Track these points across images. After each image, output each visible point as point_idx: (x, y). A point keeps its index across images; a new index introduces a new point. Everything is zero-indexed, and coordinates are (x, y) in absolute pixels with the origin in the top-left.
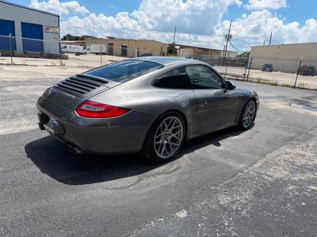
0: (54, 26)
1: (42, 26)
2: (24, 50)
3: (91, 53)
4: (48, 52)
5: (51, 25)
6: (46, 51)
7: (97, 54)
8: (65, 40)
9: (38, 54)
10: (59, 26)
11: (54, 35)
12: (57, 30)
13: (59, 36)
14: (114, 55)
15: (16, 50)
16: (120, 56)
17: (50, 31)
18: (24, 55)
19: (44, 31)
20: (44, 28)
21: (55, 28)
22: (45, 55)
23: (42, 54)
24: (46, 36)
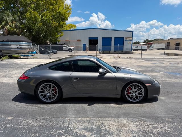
0: (130, 37)
2: (114, 50)
3: (154, 49)
4: (125, 51)
5: (128, 37)
7: (158, 49)
9: (121, 52)
10: (132, 37)
11: (129, 42)
12: (131, 39)
13: (132, 41)
14: (170, 49)
15: (111, 50)
16: (174, 50)
17: (127, 40)
18: (114, 53)
19: (124, 40)
20: (125, 38)
22: (124, 52)
23: (122, 52)
24: (125, 43)
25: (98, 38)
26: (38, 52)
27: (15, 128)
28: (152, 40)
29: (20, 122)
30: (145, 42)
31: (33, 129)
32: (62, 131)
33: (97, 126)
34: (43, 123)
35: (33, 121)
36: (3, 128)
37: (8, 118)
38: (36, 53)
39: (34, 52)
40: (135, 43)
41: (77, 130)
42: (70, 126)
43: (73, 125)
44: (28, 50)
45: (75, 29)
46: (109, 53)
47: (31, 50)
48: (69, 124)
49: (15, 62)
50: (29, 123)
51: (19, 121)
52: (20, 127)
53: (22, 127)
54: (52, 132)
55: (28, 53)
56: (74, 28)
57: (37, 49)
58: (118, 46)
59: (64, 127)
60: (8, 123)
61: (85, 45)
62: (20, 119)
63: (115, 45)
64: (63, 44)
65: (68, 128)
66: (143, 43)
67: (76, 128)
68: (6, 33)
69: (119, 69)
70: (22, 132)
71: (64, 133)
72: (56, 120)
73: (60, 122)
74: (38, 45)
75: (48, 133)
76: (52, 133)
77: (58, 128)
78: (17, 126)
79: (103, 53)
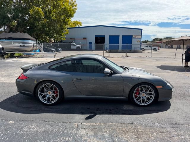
0: (139, 35)
1: (132, 36)
2: (122, 49)
5: (137, 35)
6: (133, 48)
8: (153, 41)
10: (141, 35)
11: (138, 40)
12: (140, 37)
13: (141, 40)
15: (118, 49)
17: (136, 38)
18: (122, 52)
19: (133, 38)
20: (133, 37)
21: (139, 36)
22: (132, 51)
23: (130, 50)
24: (134, 41)
25: (105, 36)
26: (42, 50)
27: (17, 134)
28: (162, 39)
29: (23, 128)
30: (154, 40)
31: (37, 136)
32: (69, 139)
33: (108, 133)
34: (48, 128)
35: (37, 126)
36: (3, 134)
37: (10, 123)
38: (40, 51)
39: (38, 50)
40: (143, 42)
41: (85, 138)
42: (78, 132)
43: (81, 132)
44: (32, 48)
45: (81, 26)
46: (117, 52)
47: (35, 48)
48: (77, 131)
49: (18, 60)
50: (33, 129)
51: (22, 126)
52: (22, 133)
53: (25, 133)
54: (58, 139)
55: (31, 51)
56: (79, 25)
57: (41, 47)
58: (127, 44)
59: (71, 133)
60: (9, 129)
61: (91, 43)
62: (23, 124)
63: (122, 44)
64: (71, 43)
65: (76, 135)
66: (152, 41)
67: (84, 135)
68: (8, 30)
69: (127, 69)
70: (25, 139)
71: (71, 140)
72: (62, 125)
73: (67, 128)
74: (42, 43)
75: (54, 141)
76: (59, 141)
77: (64, 135)
78: (20, 132)
79: (110, 52)
